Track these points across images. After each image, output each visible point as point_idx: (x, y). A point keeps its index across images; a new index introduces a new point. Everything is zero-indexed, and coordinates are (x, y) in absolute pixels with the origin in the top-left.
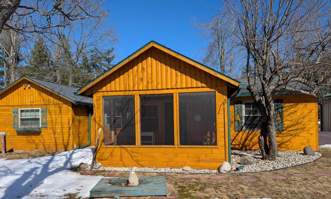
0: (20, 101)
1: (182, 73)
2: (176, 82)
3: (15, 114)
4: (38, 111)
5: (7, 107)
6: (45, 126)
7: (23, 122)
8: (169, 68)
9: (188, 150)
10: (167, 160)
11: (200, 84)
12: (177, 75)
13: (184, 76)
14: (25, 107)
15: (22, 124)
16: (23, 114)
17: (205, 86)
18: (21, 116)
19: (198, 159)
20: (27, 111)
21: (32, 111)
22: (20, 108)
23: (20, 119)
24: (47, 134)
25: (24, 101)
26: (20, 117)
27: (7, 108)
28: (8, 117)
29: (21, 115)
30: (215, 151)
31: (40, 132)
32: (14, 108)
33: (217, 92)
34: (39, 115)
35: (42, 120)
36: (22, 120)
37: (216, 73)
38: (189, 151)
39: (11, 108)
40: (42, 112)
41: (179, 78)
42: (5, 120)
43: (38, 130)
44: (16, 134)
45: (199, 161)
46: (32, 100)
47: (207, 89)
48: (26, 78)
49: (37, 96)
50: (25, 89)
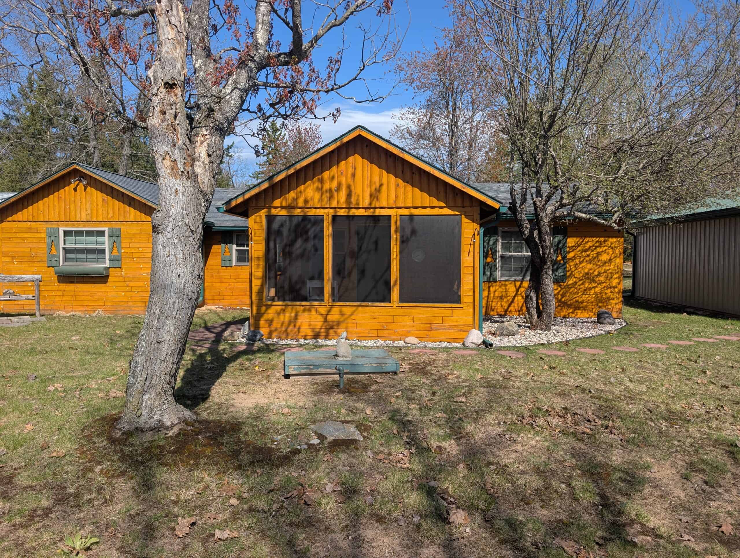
0: (62, 213)
1: (408, 182)
2: (397, 197)
3: (53, 238)
4: (101, 233)
5: (33, 223)
6: (116, 264)
7: (69, 256)
8: (384, 172)
9: (413, 311)
10: (379, 327)
11: (435, 202)
12: (398, 185)
13: (409, 188)
14: (74, 226)
15: (66, 260)
16: (69, 239)
17: (444, 205)
18: (65, 244)
19: (429, 326)
20: (79, 233)
21: (90, 233)
22: (63, 226)
23: (64, 248)
24: (121, 279)
25: (73, 213)
26: (62, 245)
27: (33, 225)
28: (35, 245)
29: (65, 240)
30: (457, 312)
31: (108, 276)
32: (49, 225)
33: (463, 216)
34: (106, 242)
35: (111, 253)
36: (67, 251)
37: (464, 186)
38: (415, 312)
39: (44, 226)
40: (111, 236)
41: (401, 192)
42: (28, 250)
43: (102, 271)
44: (56, 278)
45: (431, 329)
46: (89, 212)
47: (447, 211)
48: (78, 168)
49: (100, 203)
50: (75, 190)
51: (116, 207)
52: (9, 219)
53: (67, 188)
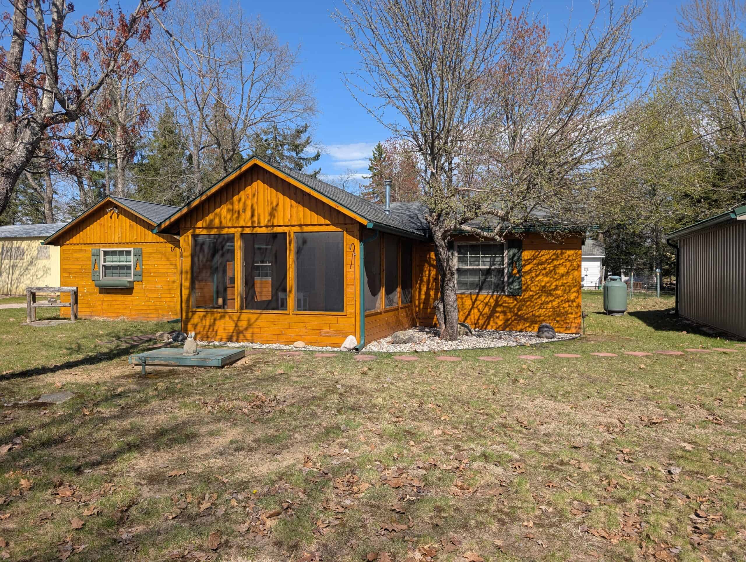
0: (102, 237)
1: (299, 203)
2: (291, 216)
3: (96, 257)
4: (128, 253)
5: (83, 246)
6: (139, 278)
7: (107, 271)
8: (281, 195)
9: (303, 318)
10: (278, 333)
11: (323, 221)
12: (291, 206)
13: (301, 208)
14: (110, 247)
15: (105, 275)
16: (108, 258)
17: (329, 223)
18: (105, 262)
19: (318, 332)
20: (114, 253)
21: (121, 253)
22: (103, 247)
23: (103, 266)
24: (142, 291)
25: (109, 237)
26: (102, 263)
27: (84, 247)
28: (84, 263)
29: (105, 259)
30: (341, 320)
31: (133, 288)
32: (93, 247)
33: (345, 233)
34: (131, 260)
35: (135, 269)
36: (106, 267)
37: (338, 205)
38: (307, 318)
39: (90, 247)
40: (135, 255)
41: (294, 211)
42: (80, 267)
43: (127, 284)
44: (97, 290)
45: (320, 335)
46: (120, 236)
47: (332, 228)
48: (110, 199)
49: (128, 227)
50: (111, 217)
51: (139, 231)
52: (68, 242)
53: (105, 216)
